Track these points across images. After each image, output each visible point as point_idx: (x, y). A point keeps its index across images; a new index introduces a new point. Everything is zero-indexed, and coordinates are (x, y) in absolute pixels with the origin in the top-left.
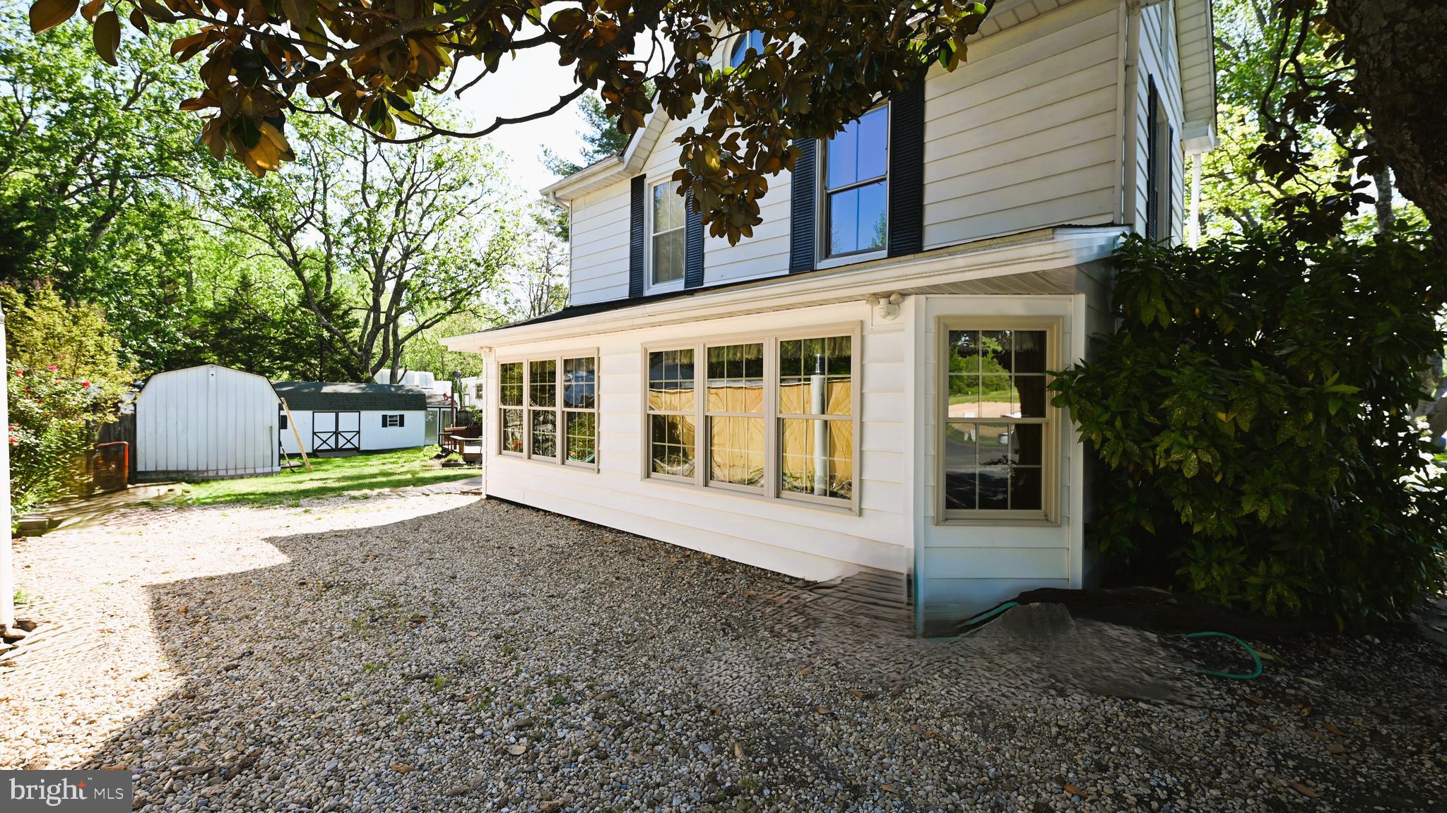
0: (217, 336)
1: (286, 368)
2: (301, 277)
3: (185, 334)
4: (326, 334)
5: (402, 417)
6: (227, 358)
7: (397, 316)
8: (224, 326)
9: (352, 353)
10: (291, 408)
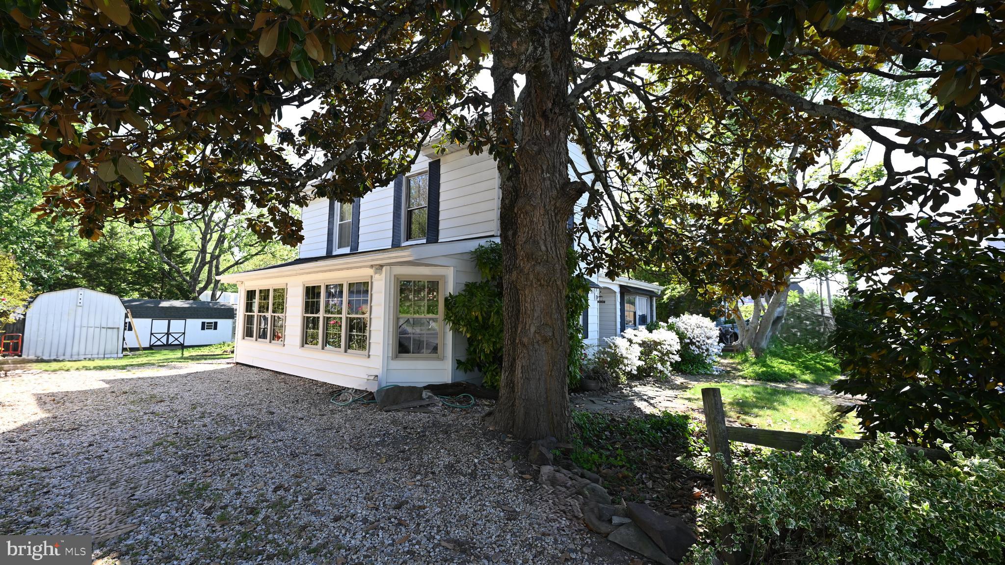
0: (88, 267)
1: (136, 290)
2: (152, 231)
3: (66, 269)
4: (167, 267)
5: (216, 323)
6: (93, 283)
7: (219, 256)
8: (94, 261)
9: (184, 280)
10: (134, 317)
